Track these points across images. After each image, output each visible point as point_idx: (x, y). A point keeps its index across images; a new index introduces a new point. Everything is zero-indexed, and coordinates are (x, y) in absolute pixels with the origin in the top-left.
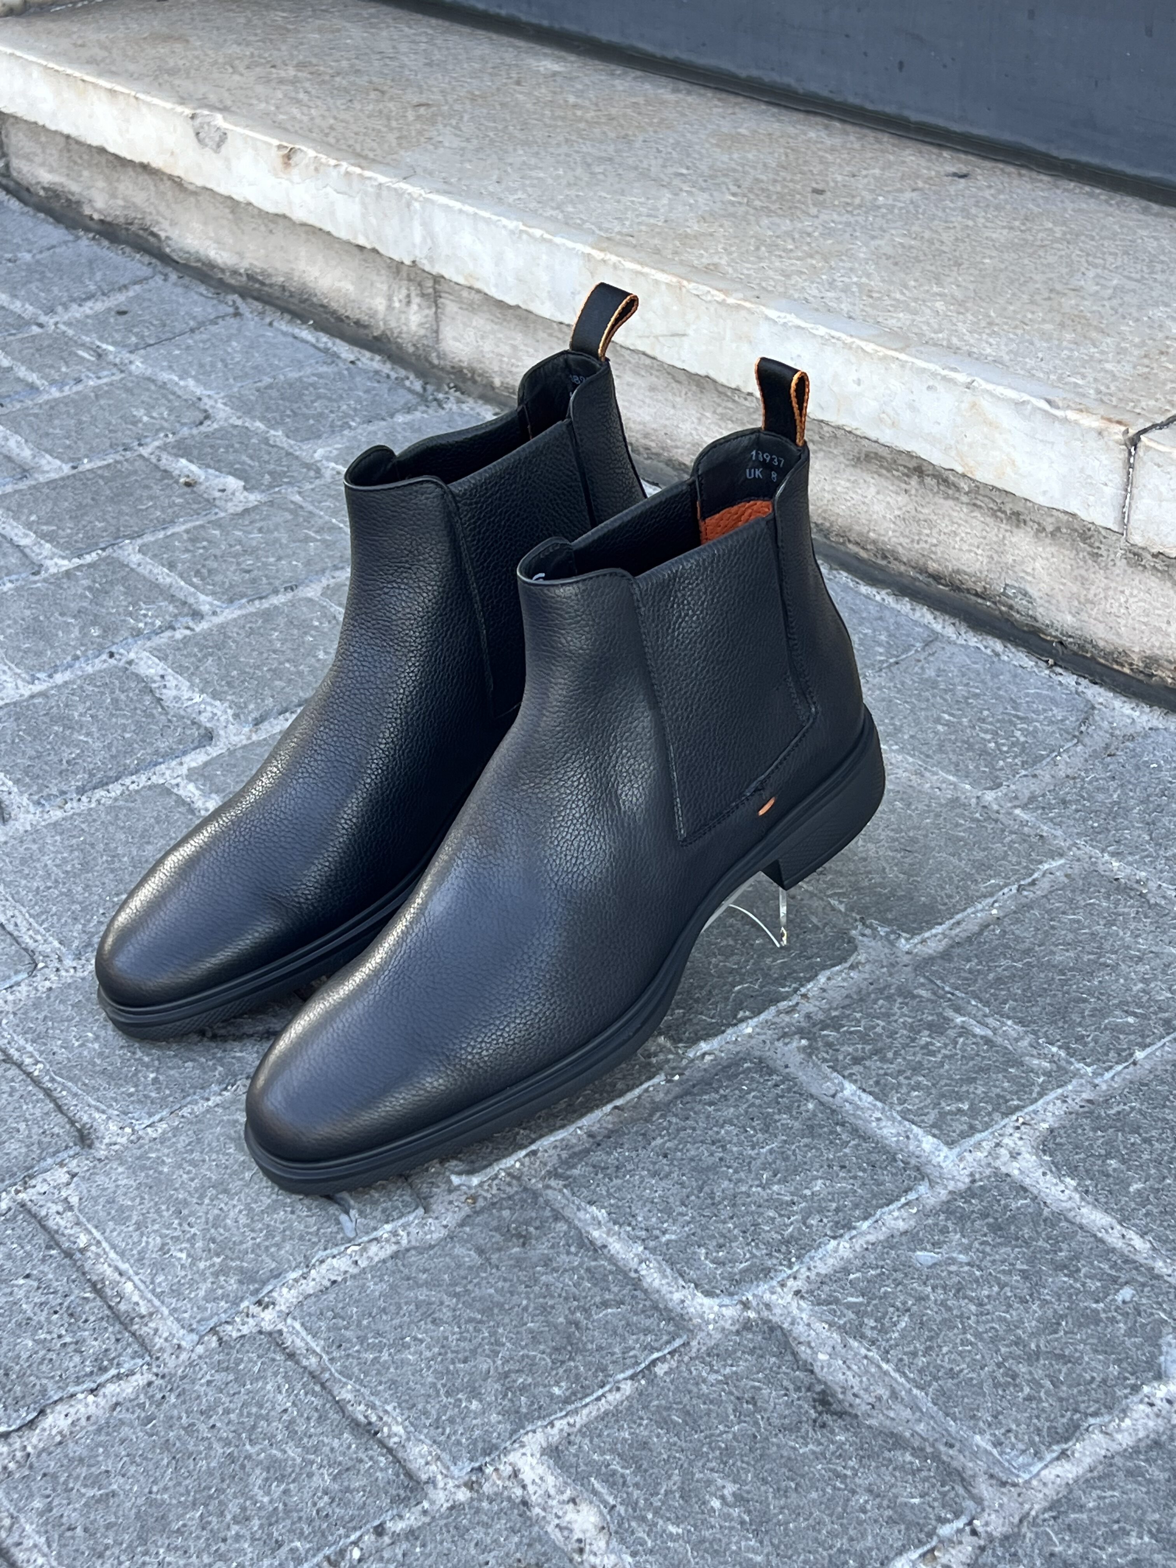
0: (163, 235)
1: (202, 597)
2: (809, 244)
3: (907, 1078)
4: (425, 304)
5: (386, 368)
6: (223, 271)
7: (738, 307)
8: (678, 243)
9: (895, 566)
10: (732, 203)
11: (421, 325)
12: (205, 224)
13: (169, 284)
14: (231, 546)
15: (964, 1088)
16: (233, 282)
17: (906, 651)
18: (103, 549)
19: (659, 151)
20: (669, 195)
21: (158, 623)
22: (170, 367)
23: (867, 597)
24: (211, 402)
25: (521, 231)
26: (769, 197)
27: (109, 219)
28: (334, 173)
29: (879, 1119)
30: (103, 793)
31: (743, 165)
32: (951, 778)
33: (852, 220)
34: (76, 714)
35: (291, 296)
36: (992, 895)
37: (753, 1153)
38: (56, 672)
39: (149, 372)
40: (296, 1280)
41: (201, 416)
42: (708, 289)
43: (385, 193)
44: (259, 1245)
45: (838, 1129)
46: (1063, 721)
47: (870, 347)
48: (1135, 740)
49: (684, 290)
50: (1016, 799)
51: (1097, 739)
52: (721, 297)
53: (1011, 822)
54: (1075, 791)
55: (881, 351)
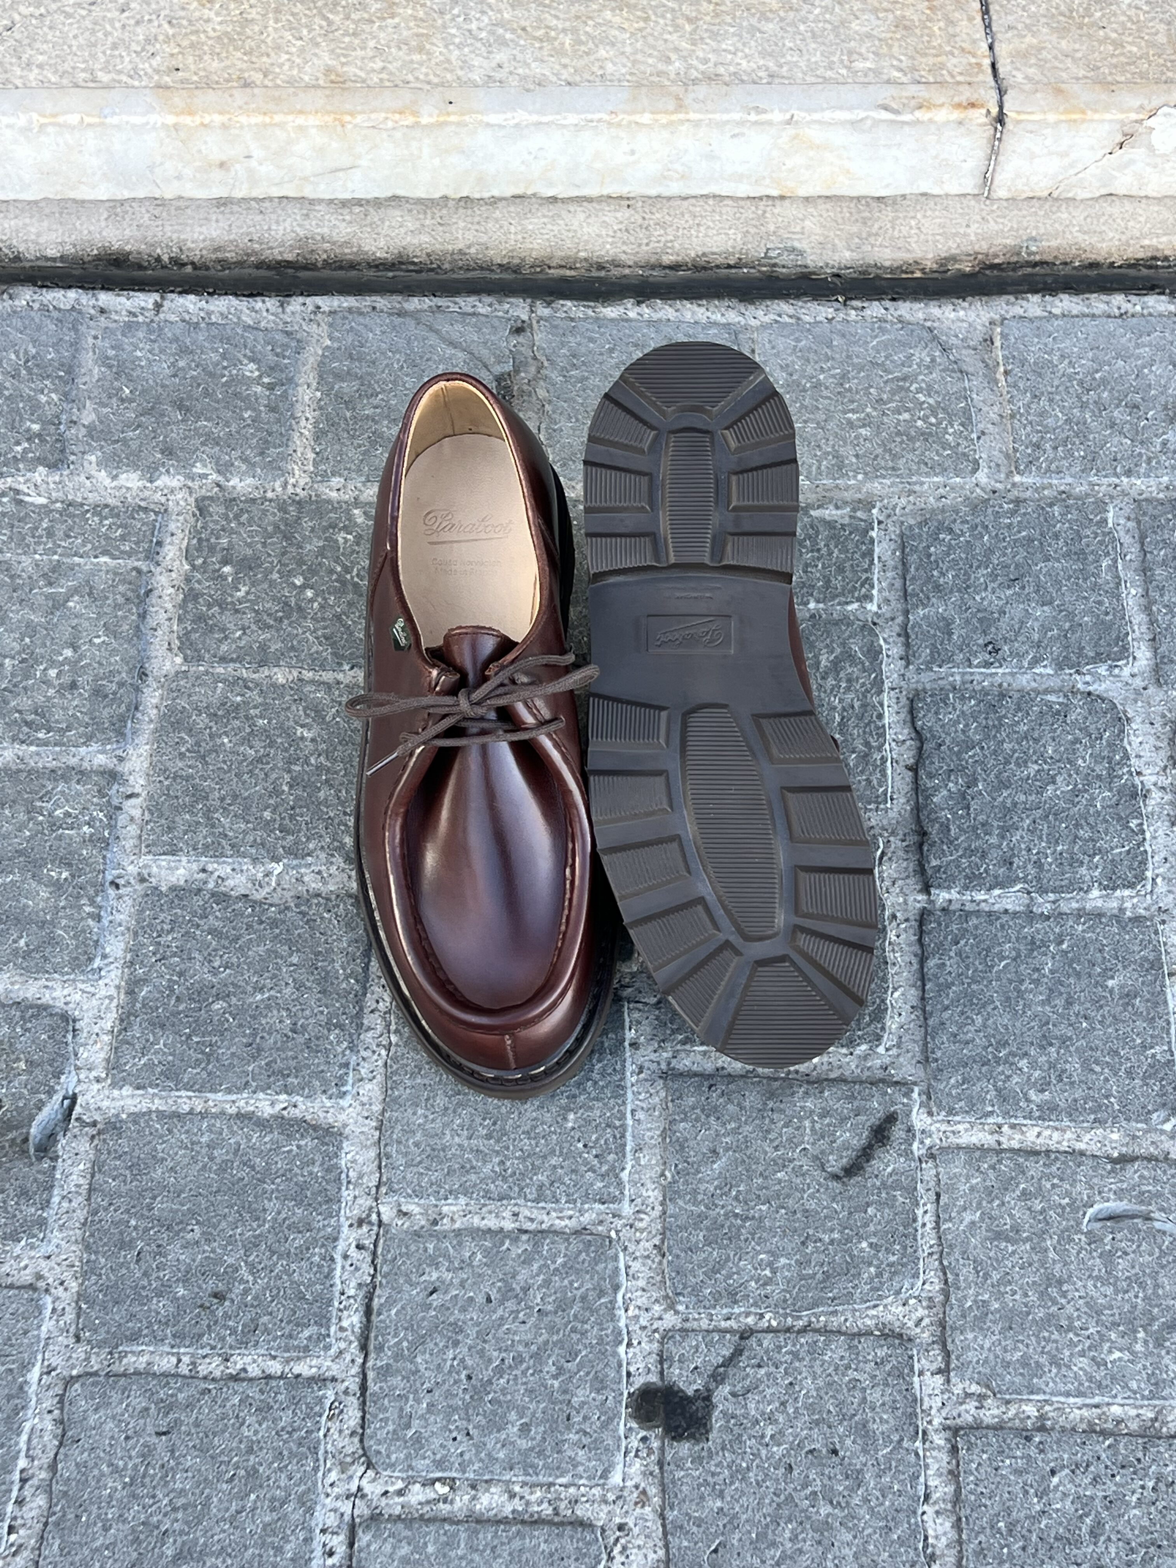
34: (207, 977)
38: (101, 947)
42: (382, 116)
44: (1147, 1298)
46: (933, 360)
47: (646, 118)
48: (998, 343)
49: (349, 126)
50: (998, 465)
51: (970, 361)
52: (410, 120)
53: (1028, 494)
54: (1029, 428)
55: (664, 119)
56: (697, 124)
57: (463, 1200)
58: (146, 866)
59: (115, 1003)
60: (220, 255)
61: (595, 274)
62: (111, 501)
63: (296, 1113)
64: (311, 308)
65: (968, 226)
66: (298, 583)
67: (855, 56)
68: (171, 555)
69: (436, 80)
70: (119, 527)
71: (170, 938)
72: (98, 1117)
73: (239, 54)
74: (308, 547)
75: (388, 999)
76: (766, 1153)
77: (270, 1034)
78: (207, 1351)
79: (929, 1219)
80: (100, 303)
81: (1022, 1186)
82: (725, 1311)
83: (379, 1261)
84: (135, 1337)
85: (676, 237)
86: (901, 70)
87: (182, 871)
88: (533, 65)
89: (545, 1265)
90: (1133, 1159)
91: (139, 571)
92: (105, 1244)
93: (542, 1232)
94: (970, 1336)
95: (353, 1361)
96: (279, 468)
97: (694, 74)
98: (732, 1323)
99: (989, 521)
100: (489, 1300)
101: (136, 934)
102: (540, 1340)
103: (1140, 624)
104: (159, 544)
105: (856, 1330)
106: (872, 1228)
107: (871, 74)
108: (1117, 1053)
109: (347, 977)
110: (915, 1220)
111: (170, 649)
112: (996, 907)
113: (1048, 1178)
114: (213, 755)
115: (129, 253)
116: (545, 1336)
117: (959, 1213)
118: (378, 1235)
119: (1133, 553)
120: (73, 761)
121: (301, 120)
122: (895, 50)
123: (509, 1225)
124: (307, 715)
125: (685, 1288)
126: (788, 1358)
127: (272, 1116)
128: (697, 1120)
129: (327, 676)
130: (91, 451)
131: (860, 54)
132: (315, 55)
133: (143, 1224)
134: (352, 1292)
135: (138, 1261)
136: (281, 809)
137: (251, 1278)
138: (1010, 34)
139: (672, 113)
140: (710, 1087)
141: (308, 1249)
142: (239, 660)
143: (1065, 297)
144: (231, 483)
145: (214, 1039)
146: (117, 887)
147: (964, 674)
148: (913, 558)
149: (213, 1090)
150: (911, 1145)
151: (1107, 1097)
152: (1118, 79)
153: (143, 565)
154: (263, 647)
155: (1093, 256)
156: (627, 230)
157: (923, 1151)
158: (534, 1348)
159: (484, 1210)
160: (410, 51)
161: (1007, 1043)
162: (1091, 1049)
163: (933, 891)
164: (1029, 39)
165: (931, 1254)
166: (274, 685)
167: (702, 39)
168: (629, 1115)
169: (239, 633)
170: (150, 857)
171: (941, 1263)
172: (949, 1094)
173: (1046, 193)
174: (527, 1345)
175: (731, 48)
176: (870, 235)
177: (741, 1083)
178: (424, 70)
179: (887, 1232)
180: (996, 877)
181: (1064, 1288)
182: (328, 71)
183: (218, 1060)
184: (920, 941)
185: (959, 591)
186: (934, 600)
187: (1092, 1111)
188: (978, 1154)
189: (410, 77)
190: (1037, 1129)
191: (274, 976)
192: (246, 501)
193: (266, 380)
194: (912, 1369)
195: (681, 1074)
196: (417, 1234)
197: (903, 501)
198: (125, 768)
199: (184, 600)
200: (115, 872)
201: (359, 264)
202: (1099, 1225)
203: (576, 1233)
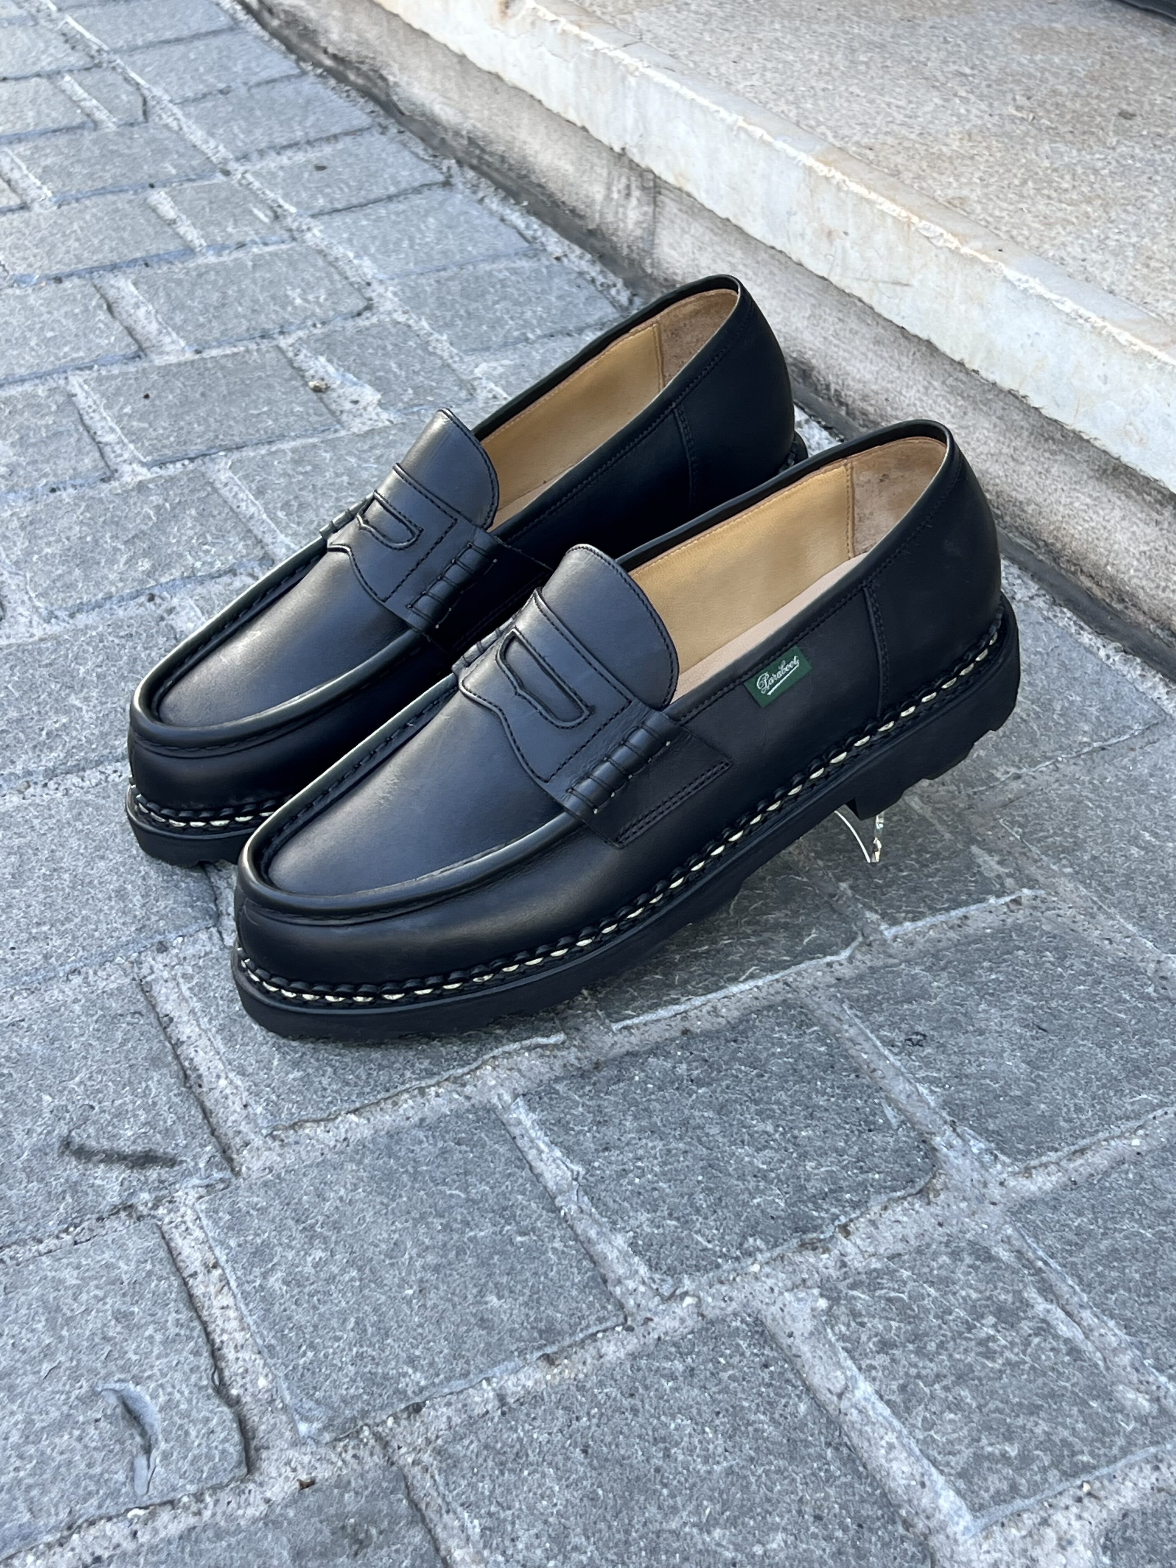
0: (391, 79)
1: (281, 537)
2: (1091, 184)
3: (946, 1389)
4: (645, 199)
5: (594, 271)
6: (446, 130)
7: (973, 260)
8: (924, 165)
9: (1132, 613)
10: (1013, 119)
11: (638, 223)
12: (433, 72)
13: (384, 139)
14: (337, 475)
15: (1020, 1421)
16: (454, 144)
17: (1118, 733)
18: (192, 460)
19: (946, 41)
20: (937, 100)
21: (218, 564)
22: (350, 241)
23: (1088, 650)
24: (381, 289)
25: (740, 128)
26: (1061, 115)
27: (341, 55)
28: (550, 30)
29: (891, 1447)
30: (76, 780)
31: (1043, 70)
32: (1130, 927)
33: (1158, 157)
34: (82, 670)
35: (510, 169)
36: (1137, 1116)
37: (703, 1469)
38: (80, 610)
39: (322, 246)
40: (49, 1546)
41: (362, 305)
42: (939, 230)
43: (600, 61)
44: (19, 1481)
45: (829, 1453)
47: (1124, 337)
49: (913, 229)
52: (956, 245)
56: (1161, 367)
61: (1115, 603)
76: (72, 1079)
79: (50, 1244)
81: (136, 1310)
88: (1110, 272)
108: (385, 1336)
112: (537, 1164)
113: (162, 1330)
115: (813, 368)
117: (70, 1264)
121: (887, 206)
128: (89, 1016)
132: (972, 190)
140: (136, 1012)
147: (863, 1033)
150: (143, 1189)
157: (144, 1209)
161: (337, 1230)
162: (377, 1310)
163: (519, 1100)
168: (68, 968)
172: (234, 1203)
177: (154, 1033)
178: (1025, 231)
180: (577, 1144)
182: (961, 198)
185: (979, 990)
187: (282, 1338)
195: (146, 992)
197: (1071, 913)
202: (114, 1401)
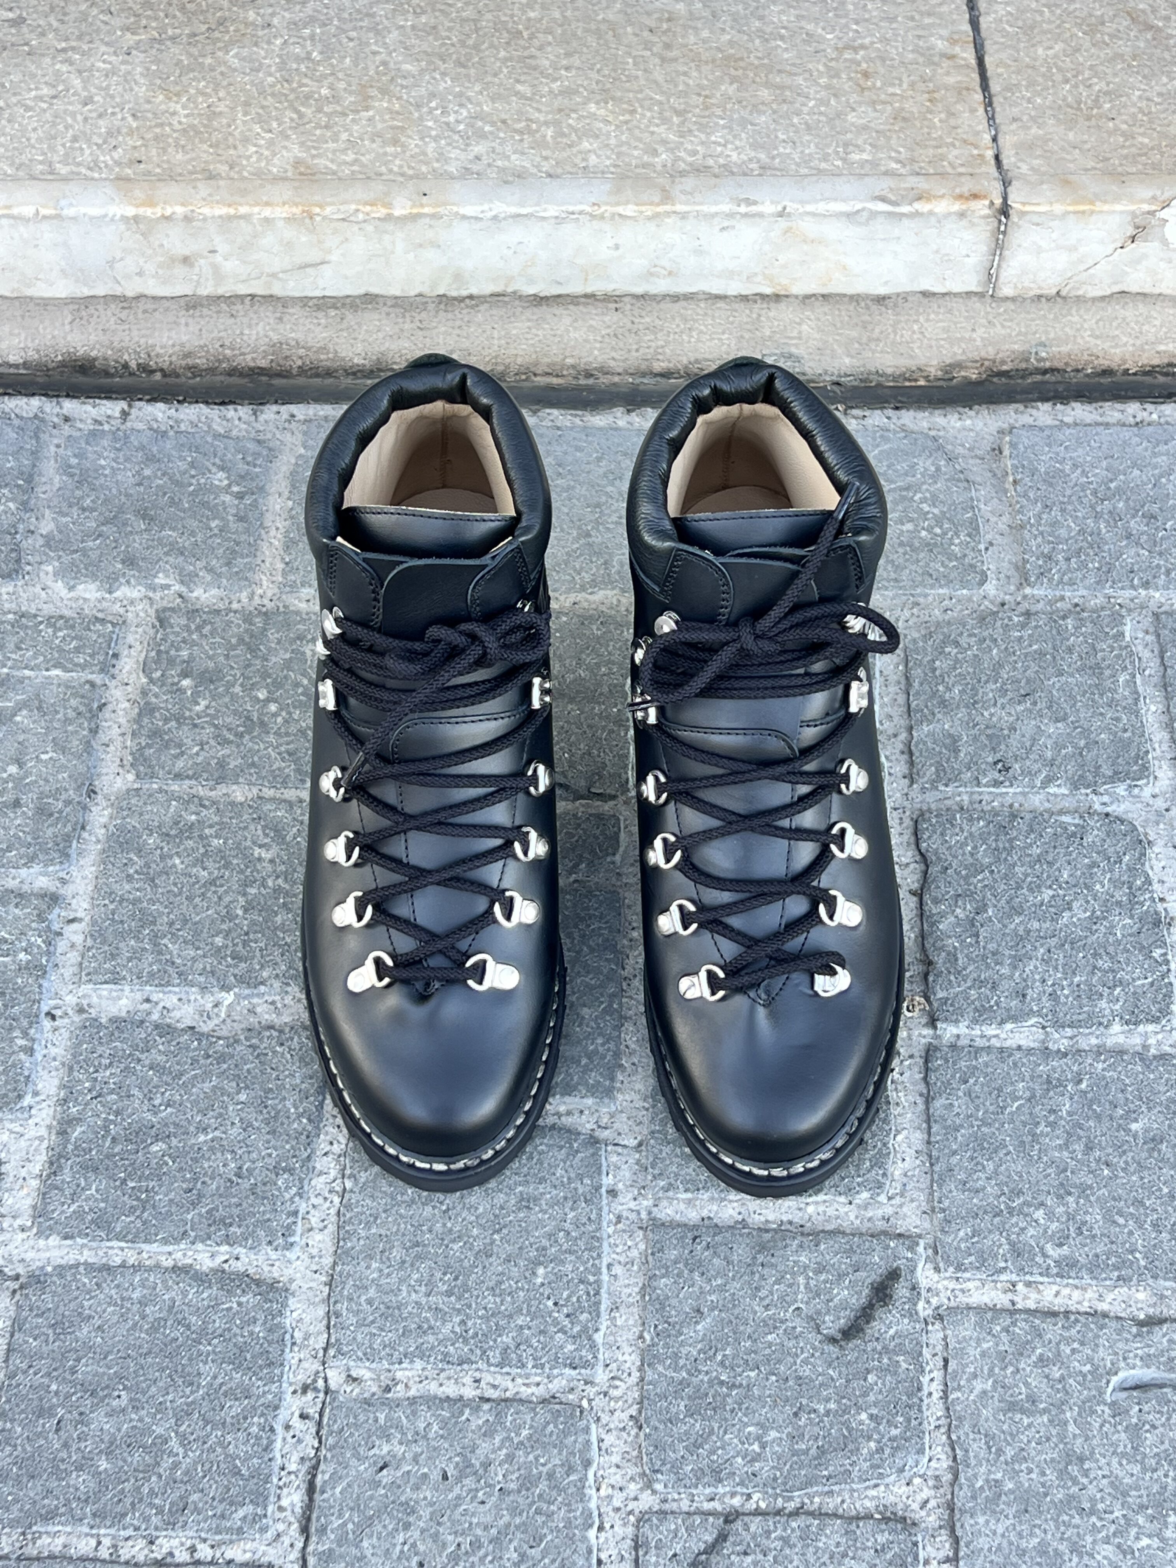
2: (334, 76)
7: (416, 216)
20: (63, 68)
32: (941, 591)
42: (347, 205)
46: (938, 469)
47: (629, 210)
48: (1006, 452)
49: (318, 219)
50: (1008, 577)
51: (977, 470)
52: (382, 212)
53: (1040, 606)
54: (1039, 539)
55: (649, 211)
56: (684, 216)
57: (419, 1364)
58: (84, 996)
59: (45, 1144)
60: (190, 361)
61: (583, 382)
62: (67, 613)
63: (239, 1266)
64: (285, 416)
65: (973, 330)
66: (261, 696)
67: (851, 148)
68: (127, 668)
69: (411, 172)
70: (73, 638)
71: (108, 1073)
72: (21, 1270)
73: (205, 147)
74: (274, 659)
75: (344, 1141)
76: (755, 1313)
77: (212, 1178)
78: (130, 1532)
79: (936, 1388)
80: (65, 411)
81: (1039, 1351)
82: (708, 1491)
83: (324, 1432)
84: (49, 1517)
85: (667, 342)
86: (900, 162)
87: (124, 1001)
88: (513, 157)
89: (508, 1438)
90: (1162, 1321)
91: (92, 684)
92: (22, 1412)
93: (506, 1400)
94: (981, 1520)
95: (292, 1545)
96: (246, 579)
97: (683, 166)
98: (716, 1505)
99: (998, 633)
100: (445, 1477)
101: (71, 1069)
102: (501, 1522)
103: (1160, 742)
104: (116, 656)
105: (854, 1513)
106: (872, 1398)
107: (868, 167)
108: (1142, 1203)
109: (300, 1116)
110: (919, 1389)
111: (122, 766)
112: (1008, 1044)
113: (1068, 1341)
114: (164, 877)
115: (95, 359)
116: (506, 1519)
117: (968, 1380)
118: (324, 1403)
119: (1153, 667)
120: (11, 884)
121: (267, 212)
122: (893, 142)
123: (469, 1392)
124: (266, 835)
125: (664, 1464)
126: (778, 1544)
127: (212, 1269)
128: (680, 1275)
129: (290, 794)
130: (48, 561)
131: (857, 146)
132: (285, 147)
133: (65, 1389)
134: (293, 1467)
135: (57, 1430)
136: (234, 935)
137: (181, 1451)
138: (1014, 126)
139: (658, 205)
140: (694, 1239)
141: (246, 1418)
142: (195, 777)
143: (1077, 405)
144: (195, 594)
145: (151, 1184)
146: (53, 1018)
147: (972, 793)
148: (917, 673)
149: (146, 1241)
150: (915, 1305)
151: (1132, 1252)
152: (1129, 170)
153: (97, 678)
154: (222, 764)
155: (1107, 363)
156: (615, 335)
157: (929, 1312)
158: (494, 1531)
159: (442, 1375)
160: (385, 143)
161: (1020, 1193)
162: (1114, 1199)
163: (939, 1025)
164: (1034, 130)
165: (938, 1427)
166: (233, 804)
167: (690, 131)
168: (604, 1270)
169: (196, 749)
170: (91, 986)
171: (949, 1437)
172: (958, 1249)
173: (1054, 291)
174: (486, 1528)
175: (722, 141)
176: (870, 340)
177: (728, 1235)
178: (397, 162)
179: (889, 1402)
180: (1008, 1010)
181: (1086, 1466)
182: (298, 163)
183: (154, 1206)
184: (925, 1079)
185: (966, 706)
186: (939, 716)
187: (1116, 1268)
188: (989, 1315)
189: (383, 169)
190: (1055, 1288)
191: (221, 1115)
192: (209, 612)
193: (235, 489)
194: (916, 1558)
195: (663, 1224)
196: (367, 1402)
197: (907, 613)
198: (67, 891)
199: (140, 714)
200: (52, 1003)
201: (336, 371)
202: (1124, 1394)
203: (544, 1401)
